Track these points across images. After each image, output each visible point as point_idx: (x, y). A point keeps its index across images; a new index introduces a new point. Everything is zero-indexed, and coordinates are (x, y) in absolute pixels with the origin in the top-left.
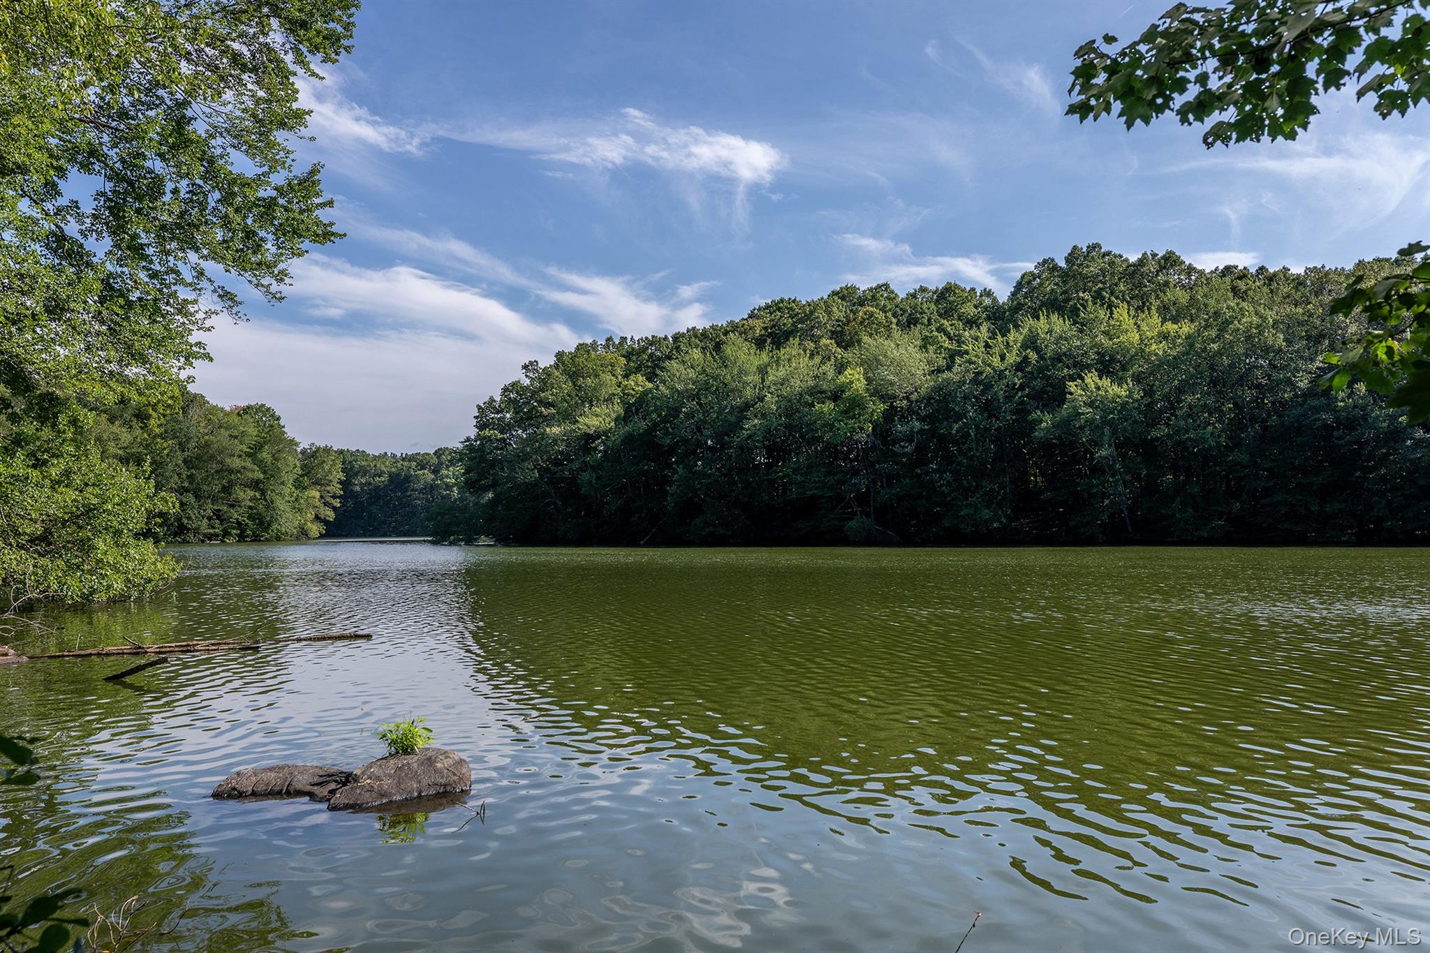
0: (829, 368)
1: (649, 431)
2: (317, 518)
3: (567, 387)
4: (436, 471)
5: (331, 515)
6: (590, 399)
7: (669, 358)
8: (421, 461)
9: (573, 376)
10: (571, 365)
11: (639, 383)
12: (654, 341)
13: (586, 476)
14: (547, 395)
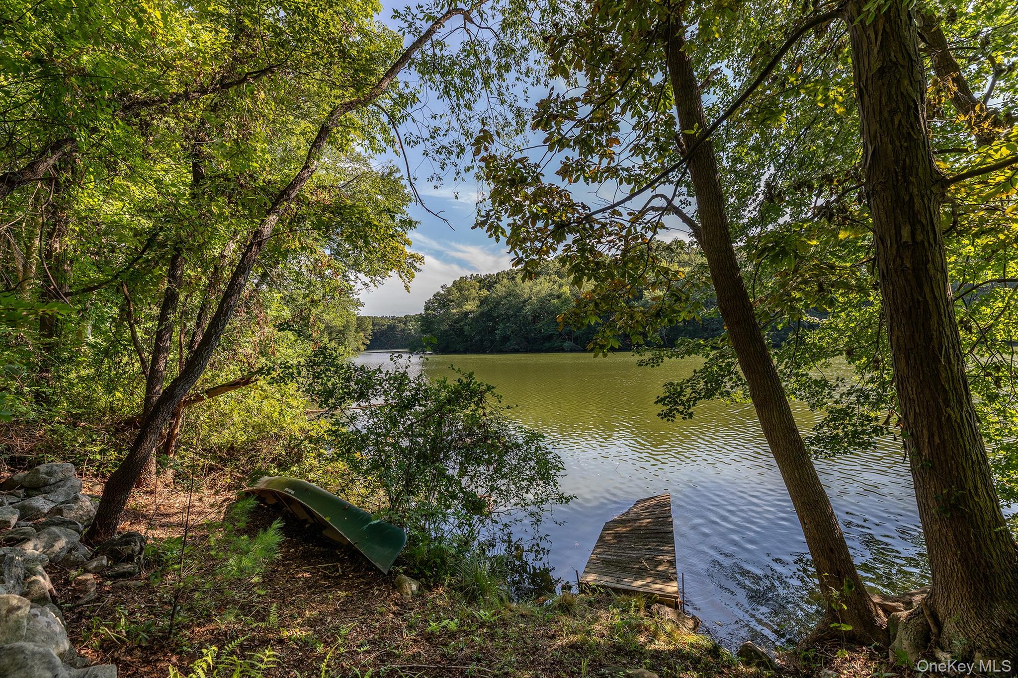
0: (556, 287)
1: (489, 311)
2: (363, 343)
3: (458, 294)
4: (405, 324)
5: (368, 342)
6: (467, 299)
7: (496, 283)
8: (400, 320)
9: (460, 289)
10: (460, 285)
11: (485, 293)
12: (489, 276)
13: (467, 327)
14: (450, 297)
